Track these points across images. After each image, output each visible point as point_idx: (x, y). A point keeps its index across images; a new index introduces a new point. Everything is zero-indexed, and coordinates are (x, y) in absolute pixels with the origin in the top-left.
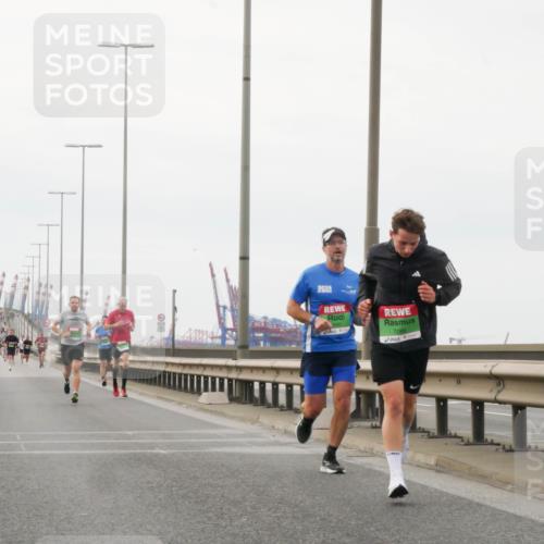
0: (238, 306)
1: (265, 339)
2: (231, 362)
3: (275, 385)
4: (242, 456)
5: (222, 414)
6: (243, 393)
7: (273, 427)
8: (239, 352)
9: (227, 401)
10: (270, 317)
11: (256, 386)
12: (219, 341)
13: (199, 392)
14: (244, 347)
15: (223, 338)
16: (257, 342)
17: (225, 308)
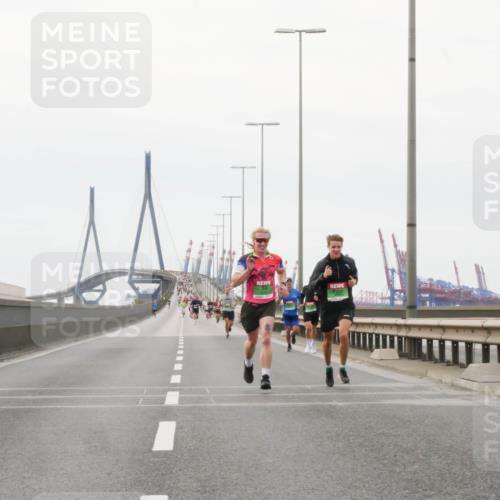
0: (405, 270)
1: (431, 299)
2: (400, 321)
3: (442, 342)
4: (413, 408)
5: (394, 369)
6: (412, 349)
7: (441, 381)
8: (408, 312)
9: (397, 357)
10: (435, 279)
11: (424, 343)
12: (388, 302)
13: (371, 349)
14: (412, 307)
15: (392, 299)
16: (423, 302)
17: (393, 271)
